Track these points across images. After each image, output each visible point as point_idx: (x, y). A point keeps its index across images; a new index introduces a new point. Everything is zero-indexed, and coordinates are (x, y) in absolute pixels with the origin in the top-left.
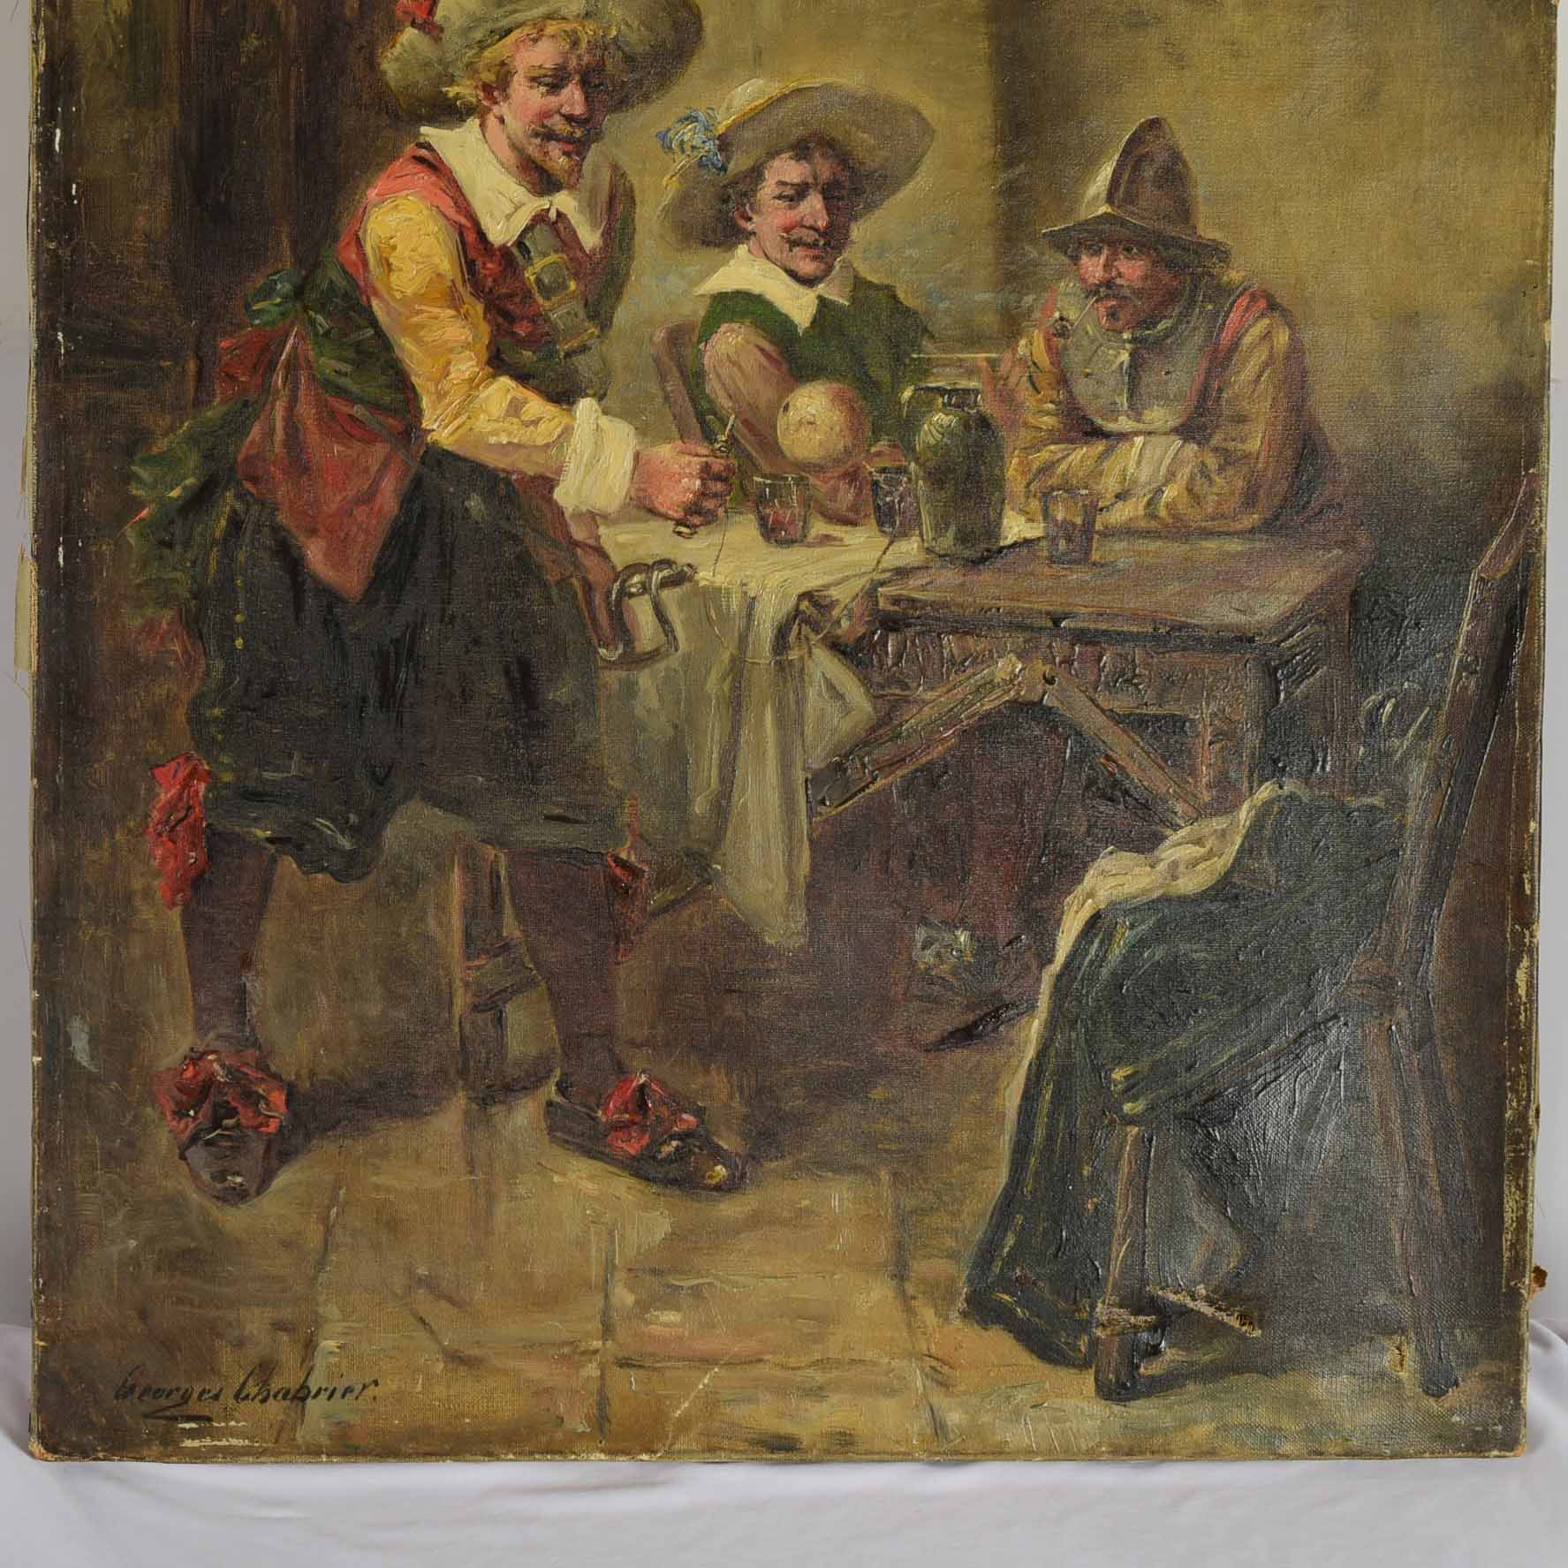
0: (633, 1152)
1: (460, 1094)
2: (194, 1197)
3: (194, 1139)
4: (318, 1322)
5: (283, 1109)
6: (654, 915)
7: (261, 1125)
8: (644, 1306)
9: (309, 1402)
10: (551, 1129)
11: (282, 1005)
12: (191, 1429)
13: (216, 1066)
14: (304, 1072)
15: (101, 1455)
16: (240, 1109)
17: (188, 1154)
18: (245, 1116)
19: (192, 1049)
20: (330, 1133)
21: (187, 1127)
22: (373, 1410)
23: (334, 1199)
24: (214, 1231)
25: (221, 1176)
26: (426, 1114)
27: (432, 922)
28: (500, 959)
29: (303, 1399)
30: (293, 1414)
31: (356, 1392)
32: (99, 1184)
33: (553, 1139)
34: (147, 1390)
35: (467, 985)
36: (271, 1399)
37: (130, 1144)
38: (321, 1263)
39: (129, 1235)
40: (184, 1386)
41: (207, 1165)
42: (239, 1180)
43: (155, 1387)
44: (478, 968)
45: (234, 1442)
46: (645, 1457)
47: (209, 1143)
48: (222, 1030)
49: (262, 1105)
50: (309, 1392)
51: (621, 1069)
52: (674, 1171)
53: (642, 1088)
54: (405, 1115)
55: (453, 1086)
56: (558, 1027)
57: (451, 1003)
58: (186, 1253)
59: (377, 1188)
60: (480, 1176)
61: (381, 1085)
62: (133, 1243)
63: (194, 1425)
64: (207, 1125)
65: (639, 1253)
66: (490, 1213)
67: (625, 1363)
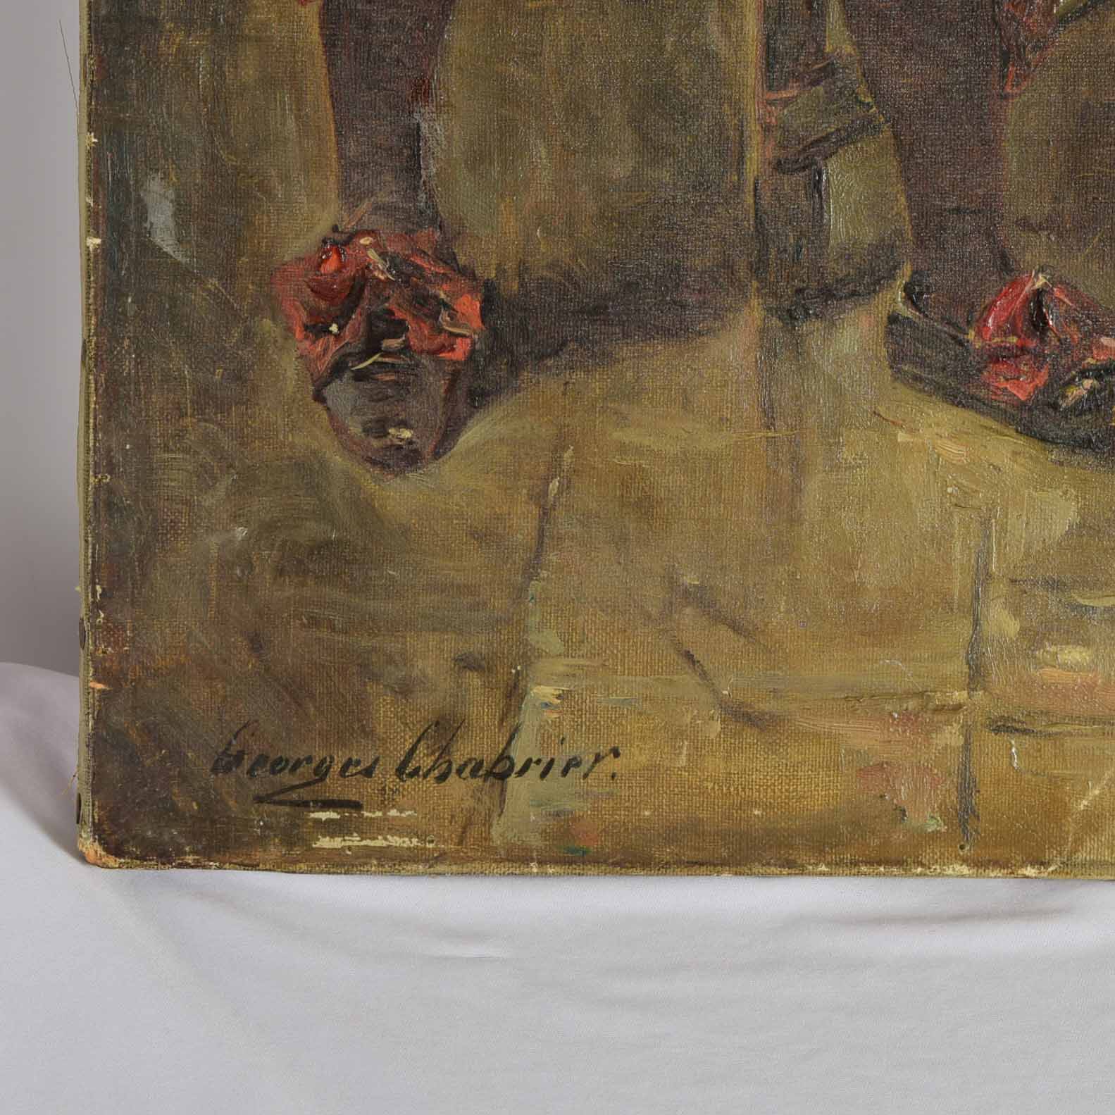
0: (1022, 397)
1: (754, 302)
2: (337, 460)
3: (337, 369)
4: (528, 656)
5: (477, 323)
6: (1063, 20)
7: (442, 348)
8: (1033, 637)
9: (512, 780)
10: (896, 359)
11: (477, 159)
12: (330, 821)
13: (372, 254)
14: (510, 266)
15: (190, 859)
16: (411, 325)
17: (329, 392)
18: (418, 334)
19: (335, 229)
20: (550, 362)
21: (325, 351)
22: (611, 795)
23: (554, 467)
24: (366, 511)
25: (379, 428)
26: (700, 334)
27: (714, 29)
28: (820, 89)
29: (503, 777)
30: (486, 798)
31: (584, 768)
32: (191, 438)
33: (898, 375)
34: (261, 760)
35: (767, 129)
36: (453, 777)
37: (238, 377)
38: (532, 568)
39: (235, 518)
40: (319, 754)
41: (356, 410)
42: (407, 434)
43: (273, 756)
44: (786, 103)
45: (395, 841)
46: (1030, 871)
47: (360, 377)
48: (383, 198)
49: (444, 317)
50: (512, 765)
51: (1004, 264)
52: (1085, 427)
53: (1039, 293)
54: (668, 333)
55: (742, 289)
56: (909, 198)
57: (741, 160)
58: (321, 548)
59: (622, 448)
60: (781, 431)
61: (629, 286)
62: (240, 532)
63: (332, 815)
64: (358, 346)
65: (1027, 555)
66: (797, 490)
67: (1003, 726)
